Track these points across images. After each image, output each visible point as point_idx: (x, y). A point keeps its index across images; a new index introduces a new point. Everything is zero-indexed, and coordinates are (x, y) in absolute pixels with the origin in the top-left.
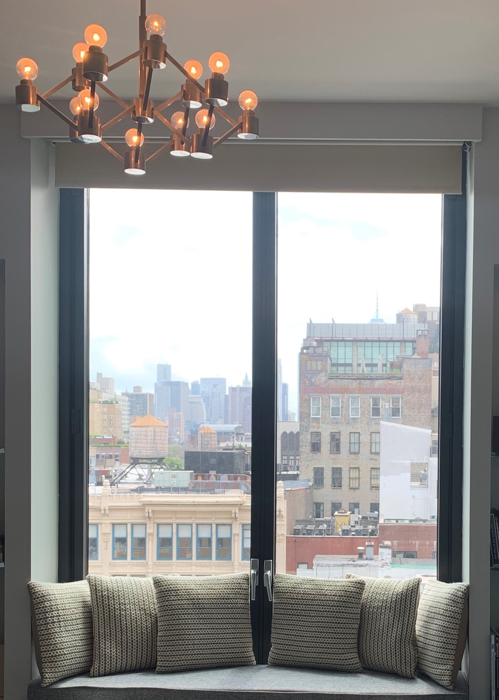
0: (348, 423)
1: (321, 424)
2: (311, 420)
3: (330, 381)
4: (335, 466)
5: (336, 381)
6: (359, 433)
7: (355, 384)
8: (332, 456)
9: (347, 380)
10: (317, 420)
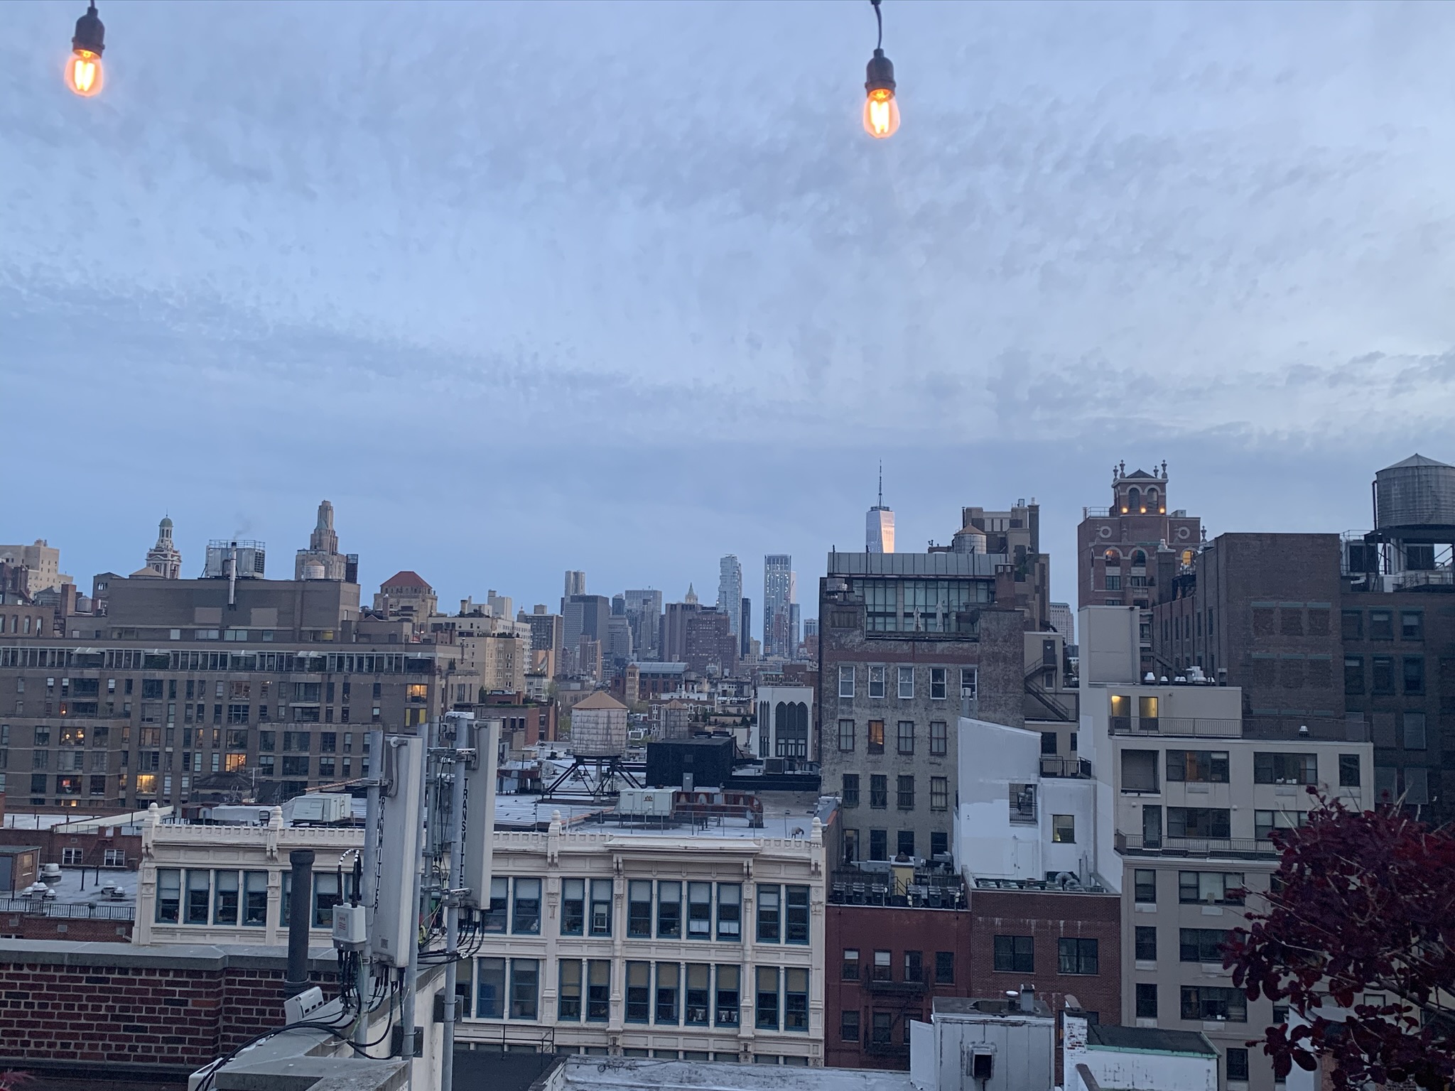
0: (896, 707)
1: (854, 708)
2: (839, 701)
3: (868, 643)
4: (876, 773)
5: (878, 644)
6: (912, 722)
7: (906, 647)
8: (872, 757)
9: (893, 642)
10: (848, 702)
